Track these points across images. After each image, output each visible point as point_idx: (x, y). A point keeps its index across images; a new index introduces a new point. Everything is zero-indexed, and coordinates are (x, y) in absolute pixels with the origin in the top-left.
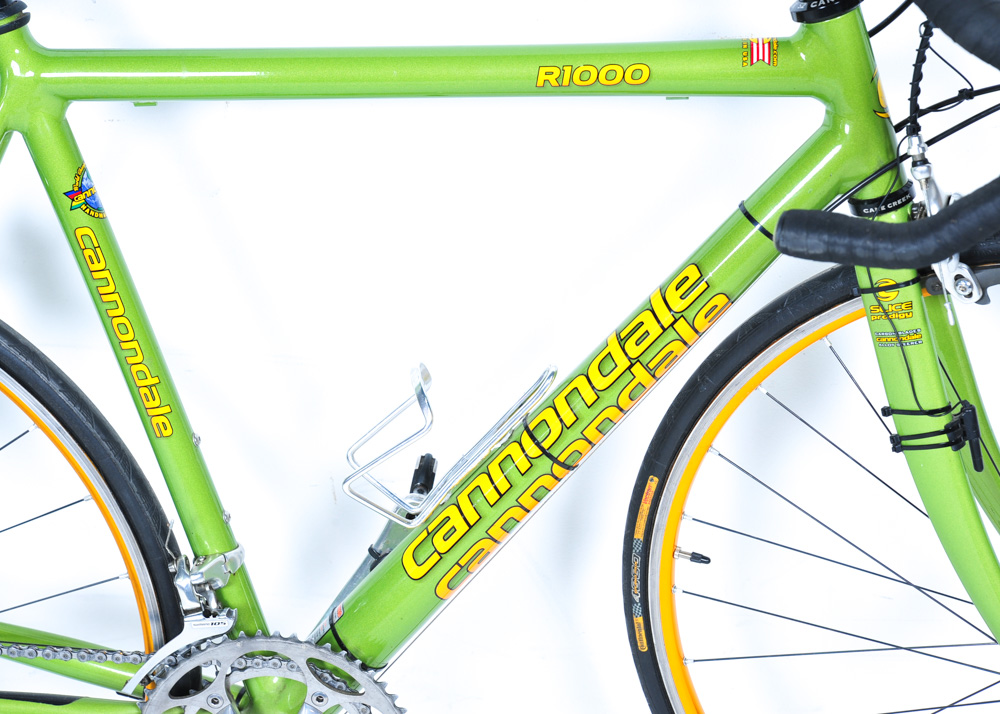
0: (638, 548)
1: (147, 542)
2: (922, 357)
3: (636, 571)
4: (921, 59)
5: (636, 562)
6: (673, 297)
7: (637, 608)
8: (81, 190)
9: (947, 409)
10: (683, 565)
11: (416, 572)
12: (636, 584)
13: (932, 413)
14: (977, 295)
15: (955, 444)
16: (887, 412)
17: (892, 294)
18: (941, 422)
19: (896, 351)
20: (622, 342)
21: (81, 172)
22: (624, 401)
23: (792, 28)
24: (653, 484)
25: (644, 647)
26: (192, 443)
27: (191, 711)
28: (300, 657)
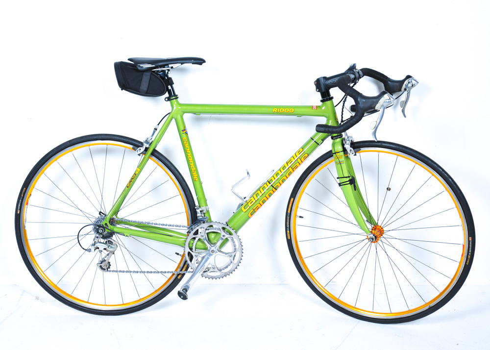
0: (289, 215)
1: (191, 204)
2: (344, 166)
3: (288, 220)
4: (343, 108)
5: (288, 218)
6: (297, 154)
7: (288, 229)
8: (185, 130)
9: (349, 177)
10: (298, 219)
11: (245, 210)
12: (288, 223)
13: (346, 177)
14: (354, 154)
15: (351, 183)
16: (338, 178)
17: (339, 154)
18: (348, 179)
19: (340, 165)
20: (287, 164)
21: (185, 127)
22: (287, 175)
23: (320, 104)
24: (292, 200)
25: (289, 238)
26: (201, 183)
27: (197, 239)
28: (221, 226)
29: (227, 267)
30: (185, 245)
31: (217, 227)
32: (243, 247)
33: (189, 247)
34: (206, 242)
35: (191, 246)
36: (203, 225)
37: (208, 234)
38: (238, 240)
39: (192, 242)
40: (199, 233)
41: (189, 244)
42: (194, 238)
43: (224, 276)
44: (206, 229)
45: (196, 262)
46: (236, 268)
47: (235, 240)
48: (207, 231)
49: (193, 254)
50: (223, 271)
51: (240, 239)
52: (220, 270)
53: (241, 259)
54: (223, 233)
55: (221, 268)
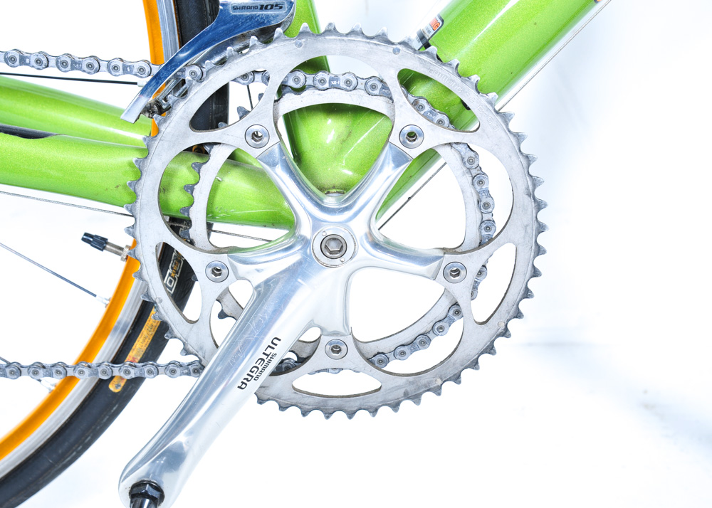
27: (218, 156)
28: (389, 67)
29: (421, 341)
30: (135, 196)
31: (365, 71)
32: (542, 216)
33: (163, 207)
34: (280, 175)
35: (177, 199)
36: (259, 56)
37: (291, 119)
38: (517, 162)
39: (184, 174)
40: (233, 115)
41: (163, 189)
42: (201, 151)
43: (407, 396)
44: (282, 90)
45: (217, 308)
46: (490, 349)
47: (487, 162)
48: (291, 103)
49: (197, 261)
50: (394, 366)
51: (529, 159)
52: (376, 360)
53: (527, 294)
54: (405, 115)
55: (386, 346)
